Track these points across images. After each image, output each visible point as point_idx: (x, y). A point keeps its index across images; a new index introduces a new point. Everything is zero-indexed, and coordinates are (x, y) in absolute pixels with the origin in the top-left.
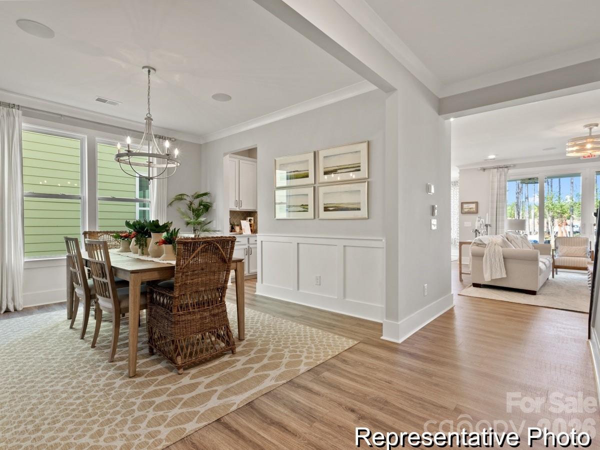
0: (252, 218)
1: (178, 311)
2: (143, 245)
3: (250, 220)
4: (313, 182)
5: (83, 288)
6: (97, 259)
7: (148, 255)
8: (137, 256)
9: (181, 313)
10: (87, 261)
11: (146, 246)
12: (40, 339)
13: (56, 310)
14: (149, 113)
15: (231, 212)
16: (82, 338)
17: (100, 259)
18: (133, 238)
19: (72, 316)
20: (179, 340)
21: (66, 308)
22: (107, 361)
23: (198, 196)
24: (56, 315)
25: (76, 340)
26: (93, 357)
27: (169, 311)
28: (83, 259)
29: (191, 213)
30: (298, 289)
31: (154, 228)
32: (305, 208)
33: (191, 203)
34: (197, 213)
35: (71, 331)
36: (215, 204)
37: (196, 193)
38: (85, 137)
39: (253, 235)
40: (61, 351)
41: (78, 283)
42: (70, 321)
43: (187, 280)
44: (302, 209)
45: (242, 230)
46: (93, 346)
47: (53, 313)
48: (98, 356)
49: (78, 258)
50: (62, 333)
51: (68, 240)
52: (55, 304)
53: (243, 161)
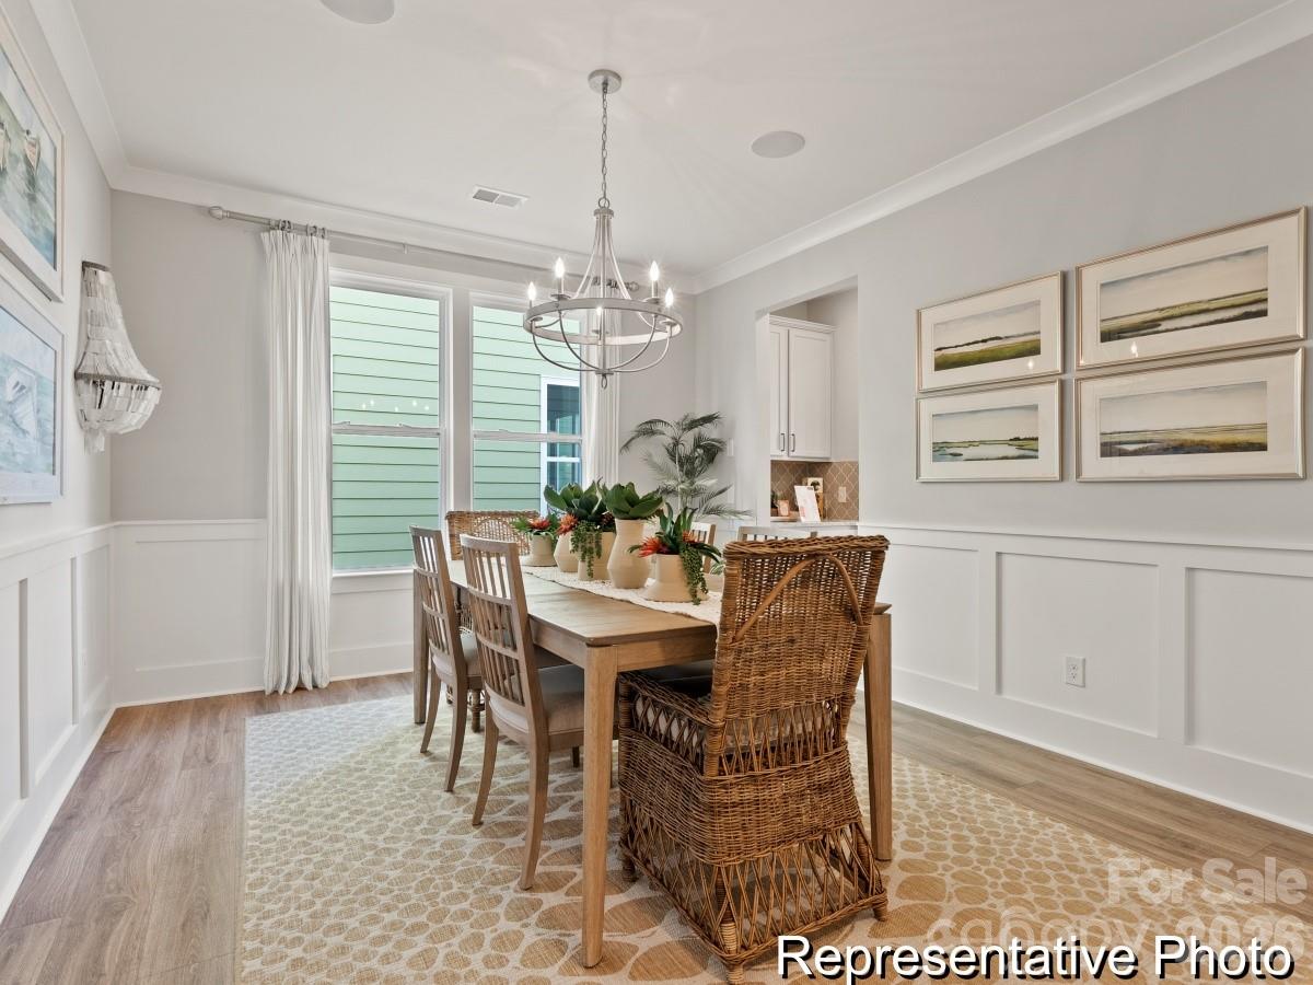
0: (820, 480)
1: (721, 772)
2: (590, 551)
3: (814, 484)
4: (1059, 368)
5: (451, 658)
6: (490, 592)
7: (603, 578)
8: (575, 581)
9: (730, 778)
10: (459, 589)
11: (599, 555)
12: (360, 778)
13: (391, 696)
14: (605, 197)
15: (775, 464)
16: (450, 789)
17: (499, 594)
18: (565, 531)
19: (424, 717)
20: (727, 869)
21: (412, 691)
22: (514, 884)
23: (694, 424)
24: (391, 708)
25: (435, 792)
26: (479, 863)
27: (689, 765)
28: (453, 583)
29: (676, 469)
30: (999, 688)
31: (626, 506)
32: (1026, 447)
33: (676, 443)
34: (690, 468)
35: (423, 762)
36: (732, 442)
37: (686, 417)
38: (448, 294)
39: (825, 524)
40: (404, 824)
41: (439, 644)
42: (421, 731)
43: (748, 675)
44: (1013, 451)
45: (797, 510)
46: (477, 823)
47: (386, 702)
48: (491, 859)
49: (440, 581)
50: (405, 765)
51: (417, 535)
52: (389, 677)
53: (799, 332)
